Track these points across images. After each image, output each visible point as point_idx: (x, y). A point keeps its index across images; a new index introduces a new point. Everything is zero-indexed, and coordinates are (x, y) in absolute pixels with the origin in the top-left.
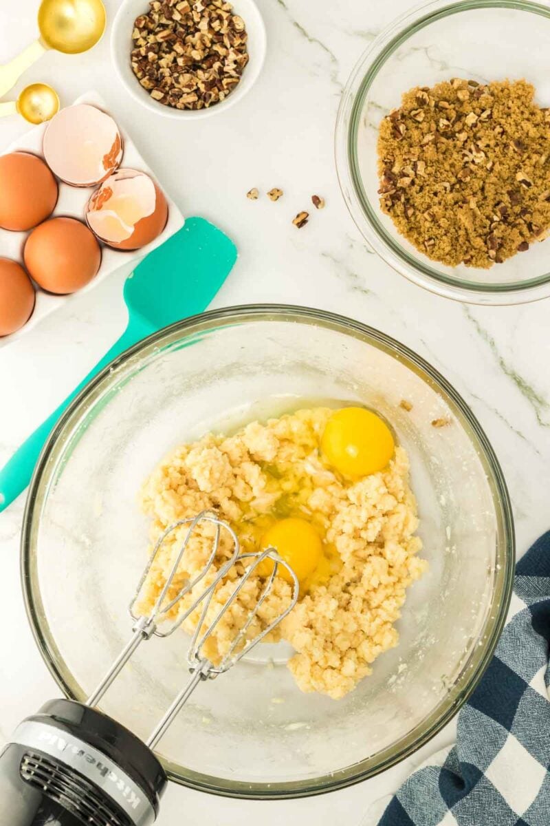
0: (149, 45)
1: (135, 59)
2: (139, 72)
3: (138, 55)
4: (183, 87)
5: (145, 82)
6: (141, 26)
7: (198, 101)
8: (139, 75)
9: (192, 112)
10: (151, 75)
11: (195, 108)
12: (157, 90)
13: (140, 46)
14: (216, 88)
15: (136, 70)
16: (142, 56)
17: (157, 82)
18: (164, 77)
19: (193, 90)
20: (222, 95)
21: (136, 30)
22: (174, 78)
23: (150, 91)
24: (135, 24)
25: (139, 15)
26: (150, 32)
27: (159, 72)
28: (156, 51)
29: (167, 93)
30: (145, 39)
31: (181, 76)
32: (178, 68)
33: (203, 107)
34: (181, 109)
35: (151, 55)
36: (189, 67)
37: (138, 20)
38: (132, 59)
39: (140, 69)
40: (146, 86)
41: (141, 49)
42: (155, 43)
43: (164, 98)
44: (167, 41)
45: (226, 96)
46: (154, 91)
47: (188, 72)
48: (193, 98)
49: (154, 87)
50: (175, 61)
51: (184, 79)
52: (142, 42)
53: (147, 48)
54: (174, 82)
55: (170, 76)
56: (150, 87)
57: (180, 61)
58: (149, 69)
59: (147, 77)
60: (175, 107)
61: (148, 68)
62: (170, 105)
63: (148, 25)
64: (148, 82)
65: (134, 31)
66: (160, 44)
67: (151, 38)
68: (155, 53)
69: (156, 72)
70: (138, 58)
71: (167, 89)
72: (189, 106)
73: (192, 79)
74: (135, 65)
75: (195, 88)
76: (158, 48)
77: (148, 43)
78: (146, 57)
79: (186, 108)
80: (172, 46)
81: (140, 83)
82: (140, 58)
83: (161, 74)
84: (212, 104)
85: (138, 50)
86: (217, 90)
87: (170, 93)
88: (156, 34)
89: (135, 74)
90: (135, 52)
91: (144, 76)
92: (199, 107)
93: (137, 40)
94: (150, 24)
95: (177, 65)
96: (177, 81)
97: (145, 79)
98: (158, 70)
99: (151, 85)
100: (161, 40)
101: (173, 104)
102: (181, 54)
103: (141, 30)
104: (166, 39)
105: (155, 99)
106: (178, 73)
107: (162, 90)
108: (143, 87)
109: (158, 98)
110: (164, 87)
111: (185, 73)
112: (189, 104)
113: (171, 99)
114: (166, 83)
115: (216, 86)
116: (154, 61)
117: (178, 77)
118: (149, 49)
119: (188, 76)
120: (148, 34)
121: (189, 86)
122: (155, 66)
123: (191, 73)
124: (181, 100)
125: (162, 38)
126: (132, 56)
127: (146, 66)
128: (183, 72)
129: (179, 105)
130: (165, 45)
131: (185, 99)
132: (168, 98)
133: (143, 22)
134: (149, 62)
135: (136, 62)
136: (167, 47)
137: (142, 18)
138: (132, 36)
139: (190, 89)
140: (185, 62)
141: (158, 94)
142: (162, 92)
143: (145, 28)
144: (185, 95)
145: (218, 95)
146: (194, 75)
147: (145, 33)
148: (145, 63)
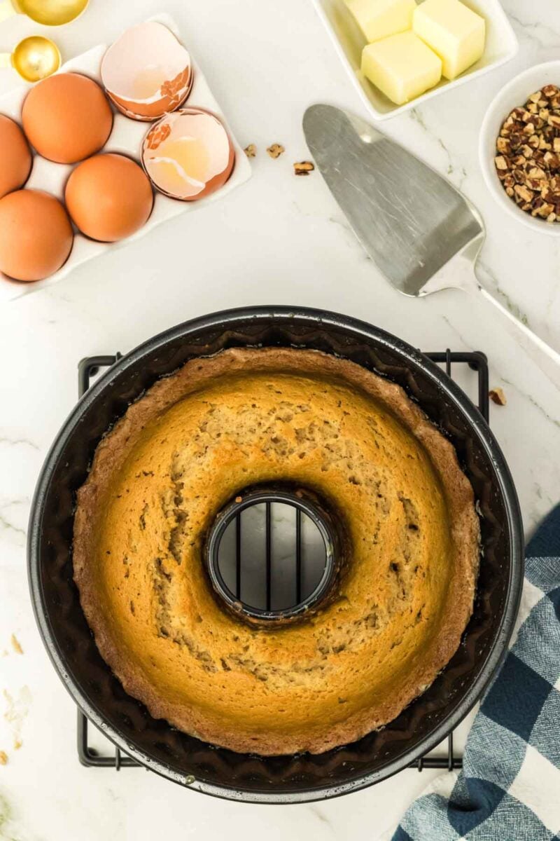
0: (537, 116)
1: (514, 115)
2: (507, 129)
3: (520, 115)
4: (529, 179)
5: (502, 143)
6: (548, 94)
7: (529, 203)
8: (505, 132)
9: (514, 205)
10: (513, 142)
11: (521, 205)
12: (505, 159)
13: (529, 110)
14: (553, 206)
15: (506, 125)
16: (521, 118)
17: (512, 154)
18: (522, 154)
19: (535, 189)
20: (553, 216)
21: (539, 95)
22: (528, 165)
23: (499, 154)
24: (544, 89)
25: (556, 85)
26: (549, 107)
27: (522, 146)
28: (538, 127)
29: (510, 170)
30: (539, 108)
31: (535, 169)
32: (541, 159)
33: (529, 212)
34: (508, 194)
35: (530, 127)
36: (550, 168)
37: (550, 88)
38: (512, 113)
39: (509, 129)
40: (499, 146)
41: (527, 113)
42: (543, 121)
43: (504, 172)
44: (554, 128)
45: (555, 220)
46: (501, 157)
47: (545, 170)
48: (526, 195)
49: (506, 154)
50: (545, 151)
51: (536, 173)
52: (533, 108)
53: (532, 117)
54: (525, 166)
55: (528, 159)
56: (501, 151)
57: (548, 156)
58: (516, 136)
59: (508, 141)
60: (505, 188)
61: (517, 134)
62: (503, 182)
63: (553, 99)
64: (504, 145)
65: (536, 93)
66: (546, 124)
67: (544, 114)
68: (535, 128)
69: (519, 144)
70: (518, 117)
71: (514, 167)
72: (517, 197)
73: (543, 179)
74: (510, 122)
75: (538, 189)
76: (542, 128)
77: (538, 114)
78: (524, 124)
79: (513, 198)
80: (555, 136)
81: (497, 140)
82: (519, 119)
83: (523, 149)
84: (538, 216)
85: (523, 110)
86: (552, 209)
87: (513, 172)
88: (552, 113)
89: (502, 128)
90: (521, 110)
91: (507, 137)
92: (525, 207)
93: (532, 103)
94: (555, 100)
95: (543, 156)
96: (529, 168)
97: (505, 141)
98: (523, 143)
99: (504, 149)
100: (550, 123)
101: (506, 184)
102: (555, 151)
103: (544, 97)
104: (556, 126)
105: (496, 164)
106: (536, 163)
107: (509, 163)
108: (497, 145)
109: (500, 167)
110: (513, 163)
111: (542, 169)
112: (519, 197)
113: (509, 178)
114: (517, 160)
115: (555, 204)
116: (527, 133)
117: (533, 167)
118: (534, 120)
119: (541, 173)
120: (546, 108)
121: (535, 183)
122: (524, 138)
123: (547, 174)
124: (517, 187)
125: (554, 122)
126: (515, 110)
127: (516, 131)
128: (541, 166)
129: (510, 190)
130: (550, 129)
131: (521, 189)
132: (507, 175)
133: (552, 93)
134: (522, 130)
135: (513, 119)
136: (549, 133)
137: (555, 89)
138: (531, 96)
139: (533, 186)
140: (551, 161)
141: (502, 164)
142: (507, 165)
143: (549, 99)
144: (524, 187)
145: (549, 214)
146: (548, 177)
147: (543, 104)
148: (519, 127)
